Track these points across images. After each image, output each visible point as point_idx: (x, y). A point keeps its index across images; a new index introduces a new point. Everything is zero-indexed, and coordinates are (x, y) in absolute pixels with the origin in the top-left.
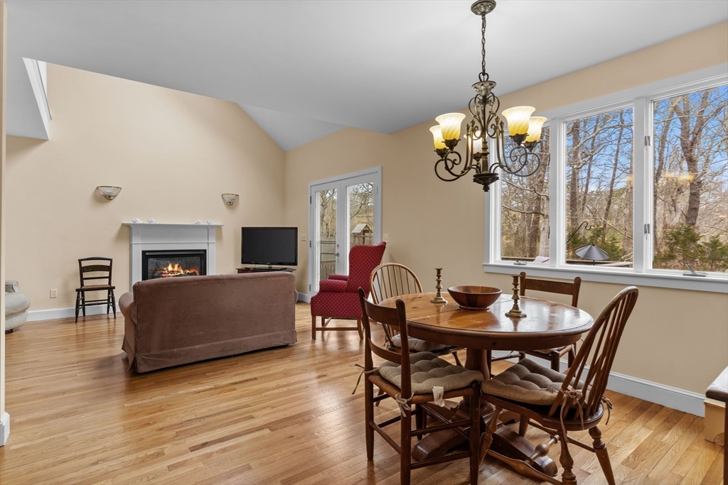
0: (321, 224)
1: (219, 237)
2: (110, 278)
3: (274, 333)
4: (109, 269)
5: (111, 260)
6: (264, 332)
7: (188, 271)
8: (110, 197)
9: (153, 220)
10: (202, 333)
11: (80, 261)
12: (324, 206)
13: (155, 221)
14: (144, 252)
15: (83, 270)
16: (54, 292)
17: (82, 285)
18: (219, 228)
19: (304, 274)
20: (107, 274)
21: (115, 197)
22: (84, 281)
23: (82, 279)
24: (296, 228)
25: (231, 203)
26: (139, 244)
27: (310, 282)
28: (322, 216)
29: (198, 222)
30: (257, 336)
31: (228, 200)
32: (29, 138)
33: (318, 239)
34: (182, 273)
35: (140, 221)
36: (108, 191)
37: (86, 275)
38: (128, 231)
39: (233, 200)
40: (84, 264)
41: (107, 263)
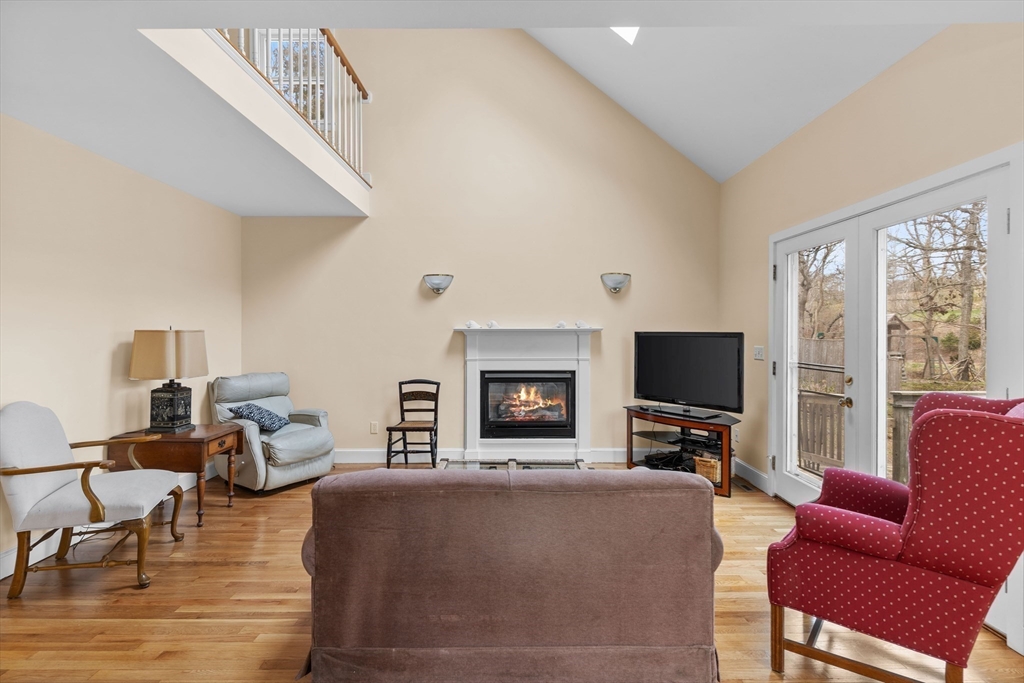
0: (801, 315)
1: (597, 349)
2: (435, 410)
3: (648, 649)
4: (434, 397)
5: (438, 384)
6: (619, 642)
7: (549, 402)
8: (438, 290)
9: (494, 322)
10: (454, 618)
11: (401, 384)
12: (805, 285)
13: (497, 326)
14: (483, 373)
15: (404, 397)
16: (375, 425)
17: (403, 419)
18: (596, 333)
19: (759, 430)
20: (431, 405)
21: (445, 289)
22: (406, 413)
23: (403, 411)
24: (740, 336)
25: (617, 291)
26: (476, 360)
27: (772, 451)
28: (803, 304)
29: (561, 325)
30: (598, 649)
31: (611, 284)
32: (344, 217)
33: (792, 358)
34: (541, 405)
35: (476, 326)
36: (436, 281)
37: (408, 405)
38: (462, 340)
39: (620, 283)
40: (406, 389)
41: (432, 389)
